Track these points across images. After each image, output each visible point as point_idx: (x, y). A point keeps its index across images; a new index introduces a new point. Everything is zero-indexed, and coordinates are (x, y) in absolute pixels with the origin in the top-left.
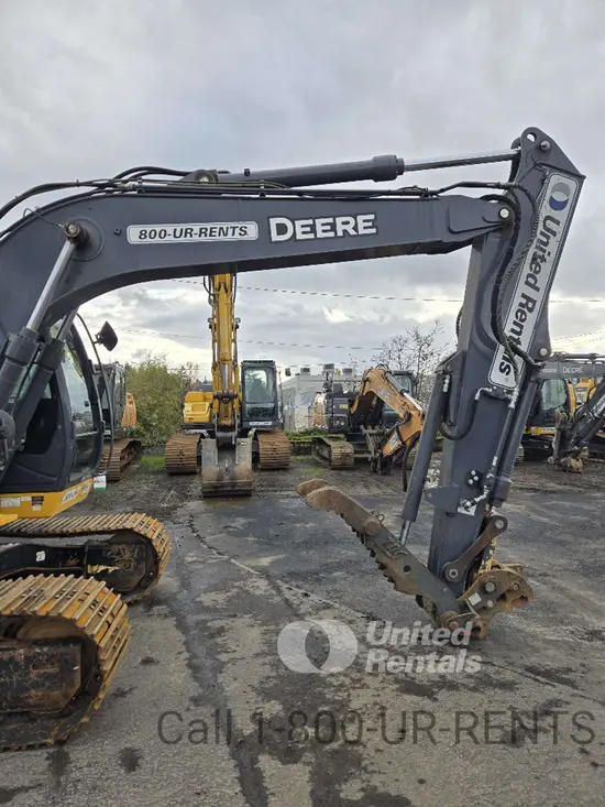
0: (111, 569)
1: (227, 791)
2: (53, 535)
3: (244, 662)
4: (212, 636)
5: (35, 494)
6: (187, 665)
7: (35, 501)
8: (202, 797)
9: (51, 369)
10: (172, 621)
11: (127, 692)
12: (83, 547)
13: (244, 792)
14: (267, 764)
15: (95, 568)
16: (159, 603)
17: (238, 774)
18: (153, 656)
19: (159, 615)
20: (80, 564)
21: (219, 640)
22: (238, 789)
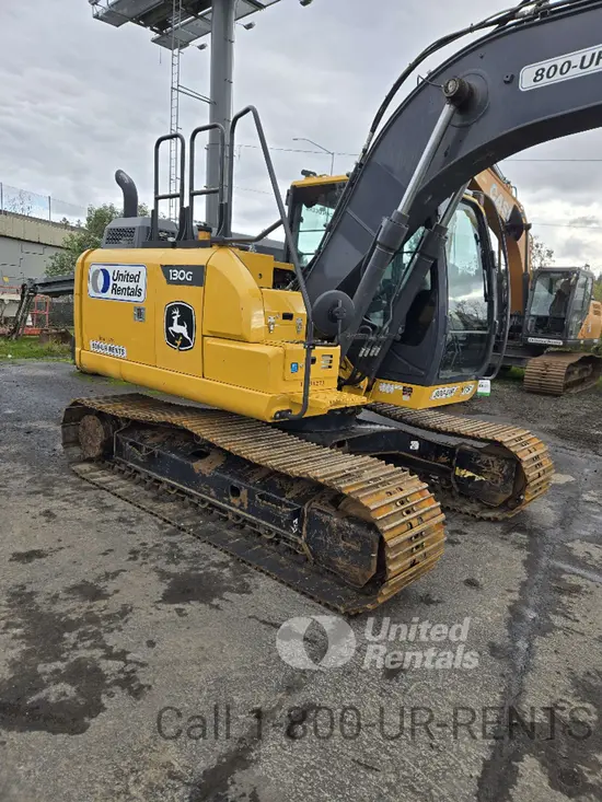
0: (478, 478)
1: (463, 766)
2: (427, 428)
3: (580, 639)
4: (561, 591)
5: (405, 385)
6: (509, 608)
7: (407, 391)
8: (434, 753)
9: (431, 258)
10: (524, 554)
11: (433, 602)
12: (454, 448)
13: (481, 782)
14: (530, 769)
15: (463, 472)
16: (522, 530)
17: (487, 757)
18: (482, 581)
19: (514, 543)
20: (450, 464)
21: (565, 599)
22: (477, 773)
